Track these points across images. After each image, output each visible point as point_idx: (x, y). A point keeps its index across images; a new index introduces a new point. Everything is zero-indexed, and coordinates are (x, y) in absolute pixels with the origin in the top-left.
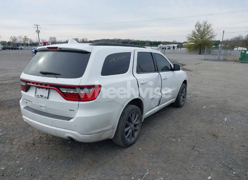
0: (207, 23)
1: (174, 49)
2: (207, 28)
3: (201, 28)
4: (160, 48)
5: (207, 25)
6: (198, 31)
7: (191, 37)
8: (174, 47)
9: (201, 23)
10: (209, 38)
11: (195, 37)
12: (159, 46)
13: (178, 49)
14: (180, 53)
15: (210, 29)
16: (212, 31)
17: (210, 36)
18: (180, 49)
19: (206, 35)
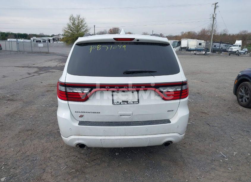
0: (81, 17)
1: (50, 42)
2: (81, 22)
3: (75, 22)
4: (34, 41)
5: (81, 19)
6: (73, 24)
7: (67, 30)
8: (49, 40)
9: (75, 16)
10: (85, 31)
11: (71, 30)
12: (32, 39)
13: (54, 42)
14: (58, 46)
15: (84, 23)
16: (86, 25)
17: (84, 30)
18: (56, 42)
19: (82, 29)
